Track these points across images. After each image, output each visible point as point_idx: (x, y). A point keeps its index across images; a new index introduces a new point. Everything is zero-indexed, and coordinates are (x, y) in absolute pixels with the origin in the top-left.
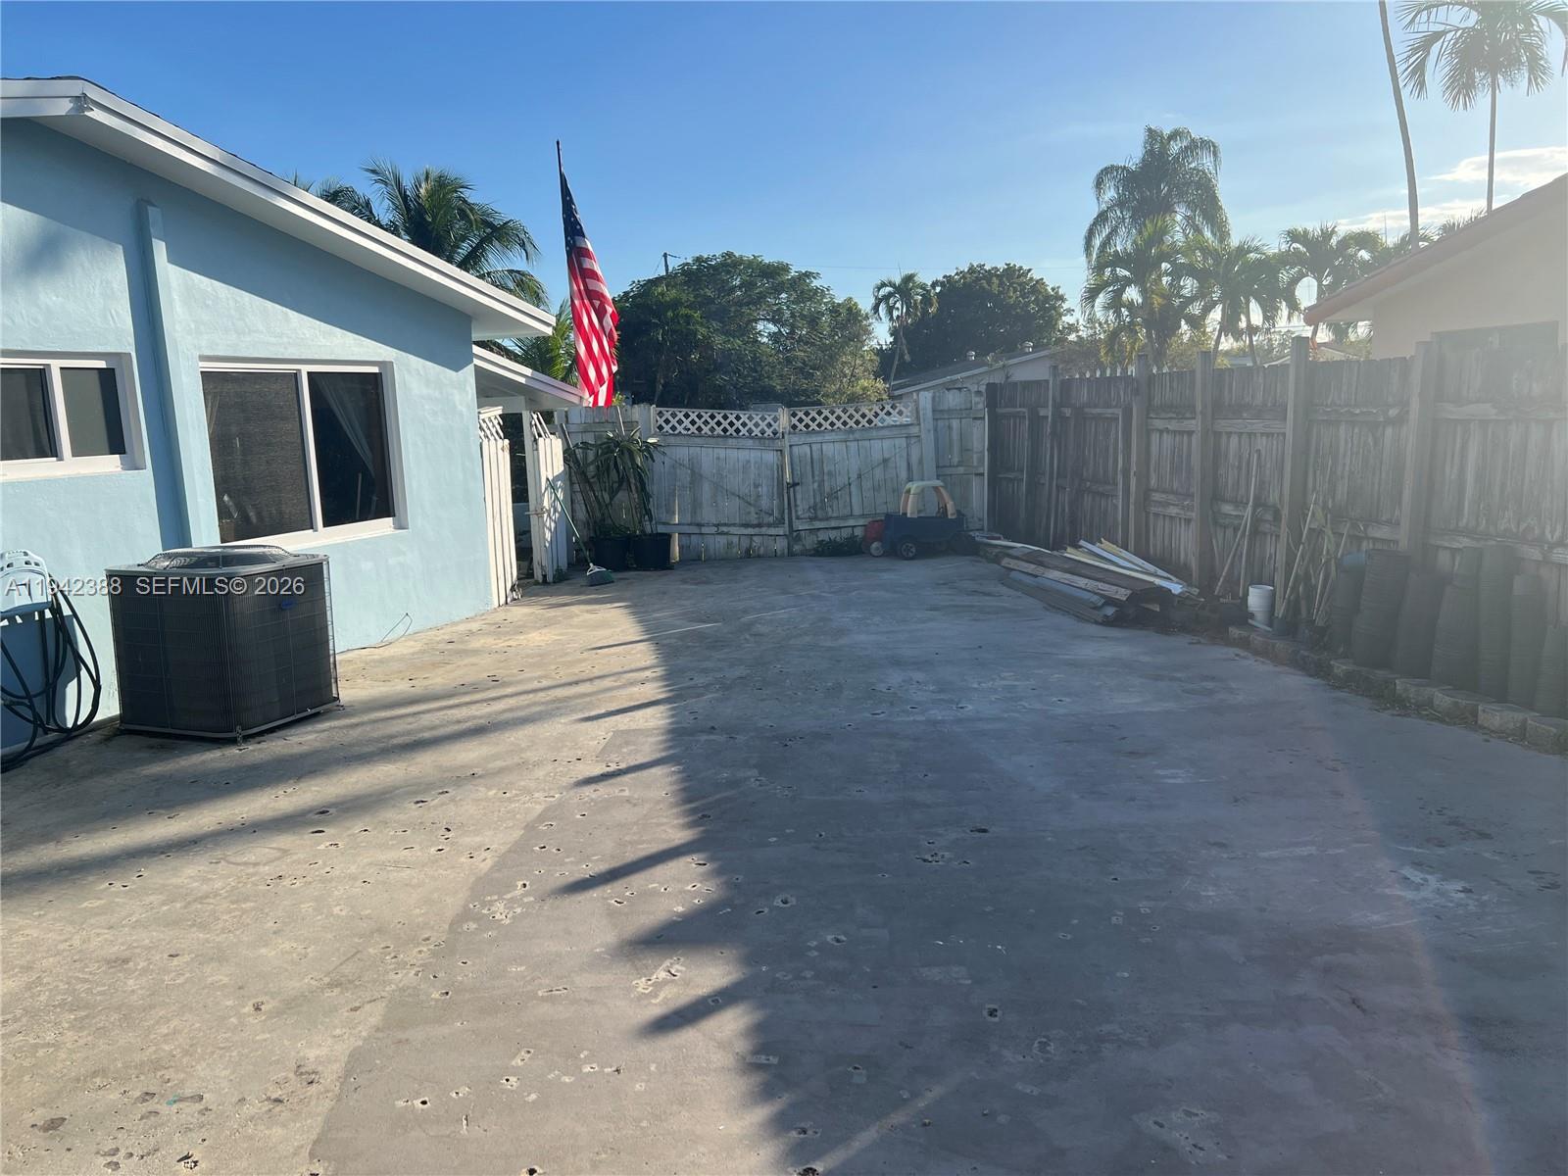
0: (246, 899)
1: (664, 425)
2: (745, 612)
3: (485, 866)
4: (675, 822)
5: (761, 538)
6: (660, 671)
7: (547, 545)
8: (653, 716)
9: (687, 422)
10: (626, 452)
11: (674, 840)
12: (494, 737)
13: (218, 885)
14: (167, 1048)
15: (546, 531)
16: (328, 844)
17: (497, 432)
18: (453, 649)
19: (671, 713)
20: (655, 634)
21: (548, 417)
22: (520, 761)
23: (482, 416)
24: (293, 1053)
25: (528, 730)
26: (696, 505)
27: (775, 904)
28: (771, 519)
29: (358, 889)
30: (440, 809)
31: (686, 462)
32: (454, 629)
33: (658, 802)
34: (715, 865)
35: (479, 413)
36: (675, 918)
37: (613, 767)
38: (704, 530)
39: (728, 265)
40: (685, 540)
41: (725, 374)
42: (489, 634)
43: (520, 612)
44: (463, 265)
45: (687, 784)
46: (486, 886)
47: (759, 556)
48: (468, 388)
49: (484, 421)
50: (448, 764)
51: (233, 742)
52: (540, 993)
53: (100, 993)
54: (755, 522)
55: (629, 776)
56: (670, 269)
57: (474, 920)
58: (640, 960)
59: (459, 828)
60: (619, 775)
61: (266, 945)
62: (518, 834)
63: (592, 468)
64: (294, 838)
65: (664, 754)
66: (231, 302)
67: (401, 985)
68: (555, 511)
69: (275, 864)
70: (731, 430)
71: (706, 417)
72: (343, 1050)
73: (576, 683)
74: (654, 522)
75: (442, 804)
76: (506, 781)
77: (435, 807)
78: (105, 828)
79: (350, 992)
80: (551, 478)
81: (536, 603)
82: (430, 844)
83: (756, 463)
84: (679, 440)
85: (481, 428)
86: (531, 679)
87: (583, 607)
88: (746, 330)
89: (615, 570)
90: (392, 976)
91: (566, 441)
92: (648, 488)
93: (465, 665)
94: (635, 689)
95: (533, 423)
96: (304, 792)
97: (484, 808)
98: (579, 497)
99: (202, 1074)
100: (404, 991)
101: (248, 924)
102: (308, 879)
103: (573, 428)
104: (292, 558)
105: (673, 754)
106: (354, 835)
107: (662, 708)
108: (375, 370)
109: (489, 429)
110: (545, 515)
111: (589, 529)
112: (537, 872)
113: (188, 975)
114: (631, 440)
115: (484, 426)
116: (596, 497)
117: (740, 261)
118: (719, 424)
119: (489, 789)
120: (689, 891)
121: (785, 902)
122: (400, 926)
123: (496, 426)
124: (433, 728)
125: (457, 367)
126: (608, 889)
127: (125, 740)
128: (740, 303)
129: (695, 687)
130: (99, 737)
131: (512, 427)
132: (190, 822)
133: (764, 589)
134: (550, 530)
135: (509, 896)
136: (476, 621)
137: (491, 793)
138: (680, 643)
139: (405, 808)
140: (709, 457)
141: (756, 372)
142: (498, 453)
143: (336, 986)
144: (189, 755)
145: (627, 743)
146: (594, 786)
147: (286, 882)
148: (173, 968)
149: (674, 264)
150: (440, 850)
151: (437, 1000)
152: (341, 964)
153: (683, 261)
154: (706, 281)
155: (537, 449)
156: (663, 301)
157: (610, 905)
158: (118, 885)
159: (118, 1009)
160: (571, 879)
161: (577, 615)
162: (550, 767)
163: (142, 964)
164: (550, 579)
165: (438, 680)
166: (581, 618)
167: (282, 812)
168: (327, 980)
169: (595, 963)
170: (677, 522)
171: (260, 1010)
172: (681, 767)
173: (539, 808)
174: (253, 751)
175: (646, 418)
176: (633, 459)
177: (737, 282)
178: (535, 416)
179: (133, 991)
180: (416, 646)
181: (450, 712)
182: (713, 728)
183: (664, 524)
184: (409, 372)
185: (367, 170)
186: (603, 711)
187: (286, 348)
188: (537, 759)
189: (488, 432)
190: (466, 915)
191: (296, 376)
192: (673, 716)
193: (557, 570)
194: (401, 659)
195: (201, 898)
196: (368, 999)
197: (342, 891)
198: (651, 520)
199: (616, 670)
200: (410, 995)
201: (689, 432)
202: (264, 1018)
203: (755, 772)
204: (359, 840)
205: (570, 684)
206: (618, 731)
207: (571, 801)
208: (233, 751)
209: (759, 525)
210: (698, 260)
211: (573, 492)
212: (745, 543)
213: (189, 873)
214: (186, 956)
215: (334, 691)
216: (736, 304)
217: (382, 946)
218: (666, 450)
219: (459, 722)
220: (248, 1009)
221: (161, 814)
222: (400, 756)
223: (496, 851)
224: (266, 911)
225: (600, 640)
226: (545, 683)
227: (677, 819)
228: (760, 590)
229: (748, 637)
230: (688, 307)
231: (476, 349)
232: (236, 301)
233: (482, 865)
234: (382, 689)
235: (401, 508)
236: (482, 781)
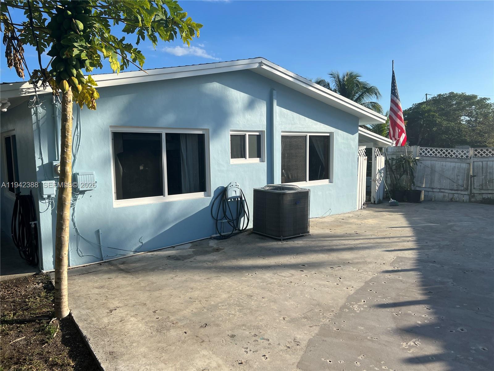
0: (282, 286)
1: (422, 153)
2: (450, 221)
3: (352, 292)
4: (419, 292)
5: (458, 195)
6: (414, 238)
7: (376, 191)
8: (411, 254)
9: (431, 152)
10: (407, 162)
11: (418, 298)
12: (356, 252)
13: (275, 280)
14: (260, 323)
15: (376, 186)
16: (305, 275)
17: (364, 154)
18: (343, 222)
19: (417, 254)
20: (413, 225)
21: (381, 149)
22: (364, 261)
23: (359, 149)
24: (293, 335)
25: (367, 251)
26: (432, 181)
27: (458, 330)
28: (463, 188)
29: (313, 291)
30: (338, 271)
31: (430, 166)
32: (344, 215)
33: (412, 284)
34: (434, 310)
35: (359, 148)
36: (417, 325)
37: (396, 269)
38: (435, 190)
39: (451, 96)
40: (427, 193)
41: (447, 135)
42: (355, 218)
43: (366, 212)
44: (356, 101)
45: (424, 280)
46: (352, 299)
47: (456, 201)
48: (356, 140)
49: (360, 150)
50: (341, 258)
51: (280, 240)
52: (368, 338)
53: (246, 304)
54: (456, 189)
55: (402, 273)
56: (428, 99)
57: (348, 309)
58: (404, 336)
59: (344, 278)
60: (398, 271)
61: (287, 301)
62: (363, 284)
63: (394, 167)
64: (295, 271)
65: (415, 267)
66: (291, 116)
67: (324, 323)
68: (380, 180)
69: (290, 278)
70: (449, 155)
71: (439, 150)
72: (307, 337)
73: (384, 238)
74: (415, 186)
75: (339, 270)
76: (359, 266)
77: (337, 270)
78: (248, 258)
79: (310, 321)
80: (380, 170)
81: (371, 210)
82: (335, 281)
83: (458, 167)
84: (427, 158)
85: (359, 153)
86: (368, 235)
87: (387, 213)
88: (457, 119)
89: (400, 201)
90: (322, 320)
91: (386, 158)
92: (414, 174)
93: (348, 227)
94: (405, 243)
95: (376, 151)
96: (298, 258)
97: (352, 274)
98: (389, 176)
99: (269, 333)
100: (326, 325)
101: (282, 294)
102: (299, 284)
103: (389, 153)
104: (300, 189)
105: (418, 268)
106: (312, 274)
107: (415, 251)
108: (328, 135)
109: (361, 153)
110: (377, 181)
111: (391, 187)
112: (369, 298)
113: (266, 304)
114: (410, 158)
115: (360, 152)
116: (395, 177)
117: (457, 95)
118: (444, 153)
119: (354, 268)
120: (424, 317)
121: (462, 330)
122: (325, 305)
123: (363, 152)
124: (337, 246)
125: (353, 134)
126: (393, 309)
127: (253, 235)
128: (455, 110)
129: (428, 246)
130: (248, 233)
131: (368, 153)
132: (268, 261)
133: (457, 214)
134: (378, 186)
135: (359, 304)
136: (351, 213)
137: (354, 269)
138: (423, 229)
139: (327, 269)
140: (438, 165)
141: (459, 134)
142: (363, 161)
143: (306, 318)
144: (268, 242)
145: (402, 261)
146: (389, 274)
147: (293, 284)
148: (263, 302)
149: (429, 97)
150: (338, 284)
151: (335, 331)
152: (307, 312)
153: (433, 96)
154: (441, 102)
155: (376, 160)
156: (424, 110)
157: (393, 315)
158: (250, 275)
159: (249, 309)
160: (380, 303)
161: (385, 216)
162: (374, 265)
163: (255, 298)
164: (376, 202)
165: (339, 231)
166: (386, 217)
167: (292, 263)
168: (303, 316)
169: (388, 333)
170: (424, 187)
171: (285, 319)
172: (421, 273)
173: (370, 278)
174: (285, 244)
175: (415, 151)
176: (409, 164)
177: (454, 103)
178: (376, 149)
179: (253, 305)
180: (333, 219)
181: (342, 241)
182: (435, 261)
183: (419, 187)
184: (338, 135)
185: (330, 74)
186: (393, 249)
187: (304, 129)
188: (369, 261)
189: (361, 154)
190: (344, 307)
191: (306, 137)
192: (419, 255)
193: (379, 200)
194: (328, 223)
195: (270, 283)
196: (315, 325)
197: (308, 290)
198: (414, 185)
199: (398, 236)
200: (327, 327)
201: (432, 156)
202: (286, 322)
203: (451, 280)
204: (313, 276)
205: (382, 238)
206: (398, 257)
207: (381, 277)
208: (280, 243)
209: (457, 190)
210: (439, 95)
211: (386, 174)
212: (451, 196)
213: (268, 275)
214: (266, 299)
215: (308, 230)
216: (453, 110)
217: (319, 310)
218: (422, 162)
219: (345, 245)
220: (282, 318)
221: (261, 257)
222: (326, 252)
223: (355, 288)
224: (287, 291)
225: (393, 225)
226: (373, 237)
227: (419, 291)
228: (456, 214)
229: (450, 230)
230: (434, 112)
231: (360, 128)
232: (292, 116)
233: (351, 292)
234: (321, 231)
235: (332, 176)
236: (352, 265)
